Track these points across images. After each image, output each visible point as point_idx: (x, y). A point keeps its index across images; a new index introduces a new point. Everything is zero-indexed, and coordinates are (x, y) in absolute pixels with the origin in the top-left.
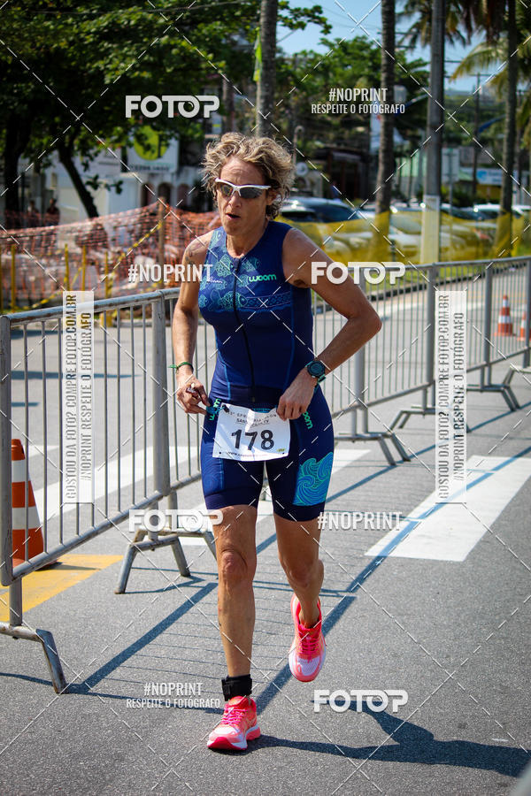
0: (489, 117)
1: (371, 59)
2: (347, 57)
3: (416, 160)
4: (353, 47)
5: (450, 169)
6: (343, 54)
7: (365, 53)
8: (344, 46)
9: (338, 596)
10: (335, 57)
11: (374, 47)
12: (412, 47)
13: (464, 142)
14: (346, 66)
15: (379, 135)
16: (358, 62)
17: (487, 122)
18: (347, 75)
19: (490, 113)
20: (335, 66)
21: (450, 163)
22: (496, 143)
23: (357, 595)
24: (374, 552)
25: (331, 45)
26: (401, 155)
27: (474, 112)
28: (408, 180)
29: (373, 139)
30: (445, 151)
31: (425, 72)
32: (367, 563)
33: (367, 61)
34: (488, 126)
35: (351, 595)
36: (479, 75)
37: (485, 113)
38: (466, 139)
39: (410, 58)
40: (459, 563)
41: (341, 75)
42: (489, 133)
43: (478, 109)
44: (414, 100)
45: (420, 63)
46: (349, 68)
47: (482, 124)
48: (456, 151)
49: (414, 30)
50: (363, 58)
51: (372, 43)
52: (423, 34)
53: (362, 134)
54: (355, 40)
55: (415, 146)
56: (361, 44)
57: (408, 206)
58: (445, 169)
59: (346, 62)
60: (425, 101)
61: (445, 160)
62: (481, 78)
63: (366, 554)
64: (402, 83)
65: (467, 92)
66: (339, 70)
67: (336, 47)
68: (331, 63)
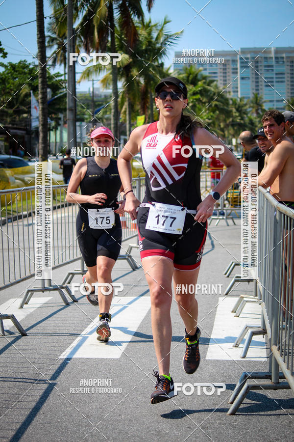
0: (99, 105)
1: (30, 74)
2: (15, 73)
3: (58, 132)
4: (18, 67)
5: (81, 134)
6: (13, 71)
7: (26, 70)
8: (13, 66)
9: (46, 383)
10: (8, 74)
11: (31, 67)
12: (54, 64)
13: (86, 121)
14: (16, 78)
15: (38, 118)
16: (22, 76)
17: (98, 108)
18: (16, 83)
19: (100, 103)
20: (9, 79)
21: (81, 130)
22: (104, 120)
23: (58, 381)
24: (64, 356)
25: (6, 67)
26: (50, 130)
27: (90, 103)
28: (54, 144)
29: (33, 121)
30: (78, 124)
31: (61, 80)
32: (61, 362)
33: (27, 75)
34: (99, 111)
35: (54, 382)
36: (93, 80)
37: (97, 103)
38: (87, 119)
39: (52, 72)
40: (117, 359)
41: (13, 84)
42: (100, 114)
43: (93, 101)
44: (56, 97)
45: (58, 75)
46: (17, 79)
47: (96, 110)
48: (84, 124)
49: (54, 55)
50: (25, 73)
51: (30, 64)
52: (59, 58)
53: (26, 118)
54: (20, 63)
55: (58, 124)
56: (23, 65)
57: (57, 158)
58: (78, 133)
59: (15, 77)
60: (65, 95)
61: (78, 128)
62: (95, 82)
63: (60, 357)
64: (49, 86)
65: (85, 92)
66: (11, 81)
67: (9, 67)
68: (6, 77)
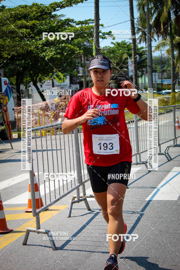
0: (165, 63)
1: (127, 48)
2: (120, 47)
3: (143, 78)
4: (121, 44)
5: (155, 79)
6: (118, 46)
7: (125, 46)
8: (118, 44)
9: (139, 213)
10: (116, 48)
11: (128, 44)
12: (140, 42)
13: (157, 72)
14: (120, 50)
15: (132, 71)
16: (123, 48)
17: (164, 65)
18: (120, 53)
19: (165, 62)
20: (116, 50)
21: (155, 77)
22: (168, 71)
23: (145, 212)
24: (148, 199)
25: (114, 44)
26: (139, 77)
27: (160, 62)
28: (141, 84)
29: (130, 72)
30: (153, 74)
31: (144, 50)
32: (146, 202)
33: (126, 48)
34: (164, 66)
35: (143, 213)
36: (161, 50)
37: (163, 62)
38: (158, 71)
39: (139, 46)
40: (176, 201)
41: (119, 53)
42: (165, 68)
43: (161, 61)
44: (141, 60)
45: (142, 48)
46: (121, 50)
47: (163, 66)
48: (157, 74)
49: (140, 37)
50: (125, 47)
51: (127, 42)
52: (143, 39)
53: (126, 71)
54: (122, 42)
55: (143, 74)
56: (124, 43)
57: (143, 92)
58: (154, 80)
59: (120, 49)
60: (146, 59)
61: (154, 76)
63: (146, 200)
64: (138, 54)
65: (157, 56)
66: (118, 52)
67: (116, 44)
68: (115, 50)
